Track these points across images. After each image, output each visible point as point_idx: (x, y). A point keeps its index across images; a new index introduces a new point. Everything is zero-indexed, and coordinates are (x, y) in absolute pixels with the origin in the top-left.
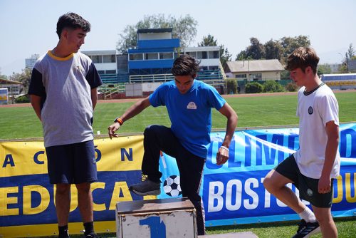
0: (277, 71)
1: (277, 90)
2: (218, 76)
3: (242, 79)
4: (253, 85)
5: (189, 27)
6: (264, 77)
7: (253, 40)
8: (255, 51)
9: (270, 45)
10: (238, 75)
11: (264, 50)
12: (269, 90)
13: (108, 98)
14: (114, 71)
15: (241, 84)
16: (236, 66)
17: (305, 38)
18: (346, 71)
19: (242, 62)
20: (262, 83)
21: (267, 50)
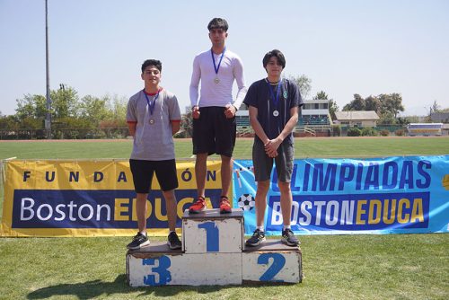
0: (374, 120)
1: (373, 134)
2: (327, 123)
3: (345, 125)
4: (354, 130)
5: (305, 84)
6: (363, 124)
7: (356, 96)
8: (357, 104)
9: (370, 99)
10: (343, 122)
11: (364, 104)
12: (366, 135)
13: (242, 136)
14: (247, 117)
15: (344, 129)
16: (341, 115)
17: (398, 95)
18: (430, 121)
19: (346, 113)
20: (361, 129)
21: (367, 104)
